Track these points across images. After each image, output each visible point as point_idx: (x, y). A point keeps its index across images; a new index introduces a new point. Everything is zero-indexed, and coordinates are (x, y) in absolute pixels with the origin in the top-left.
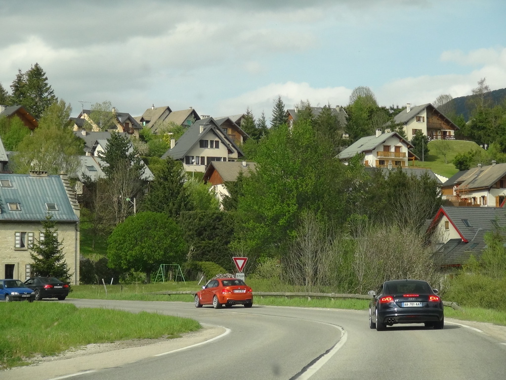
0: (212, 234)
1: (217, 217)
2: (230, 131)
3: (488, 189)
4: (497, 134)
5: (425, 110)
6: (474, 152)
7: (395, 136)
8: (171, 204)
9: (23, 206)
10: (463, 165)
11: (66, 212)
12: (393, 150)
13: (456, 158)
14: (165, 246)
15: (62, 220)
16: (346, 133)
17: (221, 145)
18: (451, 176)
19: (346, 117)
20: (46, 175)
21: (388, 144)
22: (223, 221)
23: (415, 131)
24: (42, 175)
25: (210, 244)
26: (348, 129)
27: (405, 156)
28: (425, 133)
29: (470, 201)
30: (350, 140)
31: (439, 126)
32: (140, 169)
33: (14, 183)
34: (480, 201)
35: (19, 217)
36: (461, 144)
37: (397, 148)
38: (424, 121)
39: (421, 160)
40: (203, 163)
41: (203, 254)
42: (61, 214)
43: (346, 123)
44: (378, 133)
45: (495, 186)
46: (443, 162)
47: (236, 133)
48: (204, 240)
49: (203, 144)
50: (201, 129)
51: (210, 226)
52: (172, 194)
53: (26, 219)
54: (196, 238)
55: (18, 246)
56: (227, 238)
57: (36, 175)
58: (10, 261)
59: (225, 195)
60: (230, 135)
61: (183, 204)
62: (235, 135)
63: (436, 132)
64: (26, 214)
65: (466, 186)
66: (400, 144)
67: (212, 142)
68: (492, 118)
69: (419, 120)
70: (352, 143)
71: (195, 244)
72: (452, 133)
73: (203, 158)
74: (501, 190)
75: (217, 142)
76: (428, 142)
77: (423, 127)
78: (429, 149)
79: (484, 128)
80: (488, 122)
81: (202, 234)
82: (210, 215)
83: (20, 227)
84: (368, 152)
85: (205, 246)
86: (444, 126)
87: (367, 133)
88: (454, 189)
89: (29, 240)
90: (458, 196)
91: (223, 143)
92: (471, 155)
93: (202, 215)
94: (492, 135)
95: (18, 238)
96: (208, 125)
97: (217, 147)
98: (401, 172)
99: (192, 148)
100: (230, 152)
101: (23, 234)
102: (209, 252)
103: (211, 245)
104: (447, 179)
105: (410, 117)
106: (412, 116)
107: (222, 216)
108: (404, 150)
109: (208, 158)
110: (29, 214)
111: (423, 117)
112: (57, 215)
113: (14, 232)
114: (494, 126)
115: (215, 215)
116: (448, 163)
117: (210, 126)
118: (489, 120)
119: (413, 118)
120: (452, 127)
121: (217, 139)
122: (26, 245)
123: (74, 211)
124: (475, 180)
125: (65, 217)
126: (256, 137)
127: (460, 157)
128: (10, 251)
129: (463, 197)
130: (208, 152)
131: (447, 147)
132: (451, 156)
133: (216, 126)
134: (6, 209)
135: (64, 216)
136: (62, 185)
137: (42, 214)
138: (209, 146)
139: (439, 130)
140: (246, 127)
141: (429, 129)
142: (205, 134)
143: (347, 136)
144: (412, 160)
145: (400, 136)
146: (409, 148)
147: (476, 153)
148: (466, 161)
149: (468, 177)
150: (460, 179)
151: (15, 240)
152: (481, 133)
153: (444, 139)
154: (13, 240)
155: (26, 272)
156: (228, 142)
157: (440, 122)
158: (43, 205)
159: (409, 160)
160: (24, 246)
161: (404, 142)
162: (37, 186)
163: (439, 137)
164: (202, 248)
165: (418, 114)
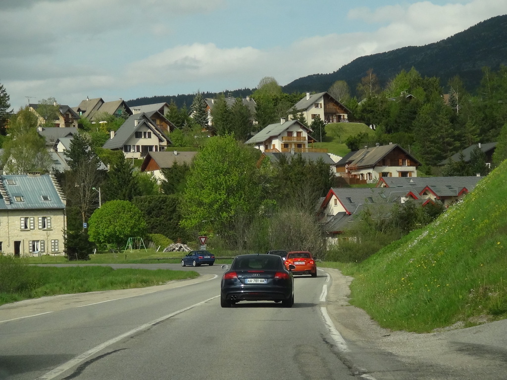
0: (159, 213)
1: (162, 200)
2: (158, 122)
3: (373, 167)
4: (384, 116)
5: (323, 98)
6: (363, 135)
7: (296, 123)
8: (124, 190)
9: (25, 198)
10: (354, 145)
11: (56, 202)
12: (295, 135)
13: (348, 140)
14: (132, 225)
15: (54, 207)
16: (256, 120)
17: (153, 135)
18: (344, 155)
19: (255, 107)
20: (39, 175)
21: (291, 131)
22: (167, 203)
23: (314, 116)
24: (37, 175)
25: (158, 220)
26: (258, 117)
27: (305, 140)
28: (322, 118)
29: (358, 178)
30: (259, 126)
31: (334, 111)
32: (98, 163)
33: (17, 182)
34: (367, 177)
35: (23, 206)
36: (353, 125)
37: (299, 133)
38: (321, 107)
39: (320, 141)
40: (138, 151)
41: (153, 228)
42: (53, 203)
43: (256, 112)
44: (282, 121)
45: (378, 164)
46: (338, 142)
47: (163, 123)
48: (153, 218)
49: (138, 135)
50: (136, 123)
51: (157, 207)
52: (125, 182)
53: (29, 208)
54: (147, 217)
55: (23, 228)
56: (170, 215)
57: (32, 175)
58: (17, 239)
59: (163, 180)
60: (158, 125)
61: (133, 190)
62: (162, 125)
63: (332, 116)
64: (28, 204)
65: (355, 165)
66: (301, 130)
67: (145, 133)
68: (379, 102)
69: (317, 106)
70: (261, 129)
71: (146, 221)
72: (346, 116)
73: (138, 147)
74: (384, 167)
75: (149, 134)
76: (324, 125)
77: (320, 112)
78: (326, 131)
79: (372, 112)
80: (376, 106)
81: (151, 213)
82: (157, 199)
83: (24, 213)
84: (275, 137)
85: (154, 222)
86: (338, 111)
87: (274, 120)
88: (346, 167)
89: (30, 223)
90: (349, 172)
91: (155, 133)
92: (360, 137)
93: (151, 199)
94: (379, 117)
95: (23, 222)
96: (140, 119)
97: (150, 137)
98: (301, 158)
99: (130, 139)
100: (161, 140)
101: (26, 219)
102: (157, 226)
103: (158, 222)
104: (341, 158)
105: (309, 105)
106: (311, 103)
107: (166, 199)
108: (305, 134)
109: (142, 146)
110: (30, 204)
111: (321, 104)
112: (49, 204)
113: (20, 217)
114: (380, 110)
115: (161, 199)
116: (342, 143)
117: (143, 120)
118: (377, 104)
119: (312, 105)
120: (346, 111)
121: (149, 131)
122: (28, 226)
123: (62, 200)
124: (362, 159)
125: (56, 206)
126: (179, 125)
127: (351, 139)
128: (17, 232)
129: (353, 173)
130: (143, 142)
131: (341, 129)
132: (345, 137)
133: (147, 119)
134: (13, 201)
135: (55, 204)
136: (51, 182)
137: (39, 203)
138: (143, 137)
139: (335, 114)
140: (171, 117)
141: (326, 114)
142: (140, 127)
143: (257, 123)
144: (312, 142)
145: (301, 123)
146: (309, 133)
147: (364, 135)
148: (356, 142)
149: (357, 156)
150: (351, 159)
151: (21, 223)
152: (370, 115)
153: (339, 122)
154: (19, 223)
155: (30, 246)
156: (158, 133)
157: (335, 107)
158: (39, 197)
159: (309, 143)
160: (27, 228)
161: (305, 127)
162: (34, 184)
163: (335, 121)
164: (152, 223)
165: (317, 101)
